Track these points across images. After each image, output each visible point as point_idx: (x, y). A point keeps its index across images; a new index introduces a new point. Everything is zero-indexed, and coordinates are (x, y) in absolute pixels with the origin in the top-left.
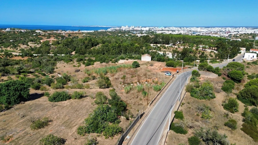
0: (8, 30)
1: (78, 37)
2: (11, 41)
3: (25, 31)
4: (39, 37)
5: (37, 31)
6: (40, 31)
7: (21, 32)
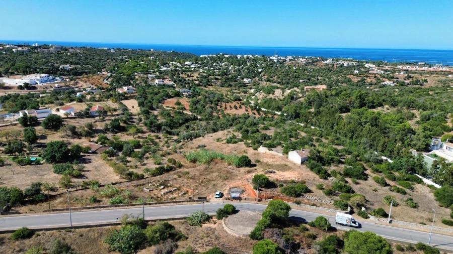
0: (329, 61)
1: (426, 81)
2: (301, 81)
3: (350, 63)
4: (347, 76)
5: (367, 65)
6: (372, 65)
7: (342, 66)
